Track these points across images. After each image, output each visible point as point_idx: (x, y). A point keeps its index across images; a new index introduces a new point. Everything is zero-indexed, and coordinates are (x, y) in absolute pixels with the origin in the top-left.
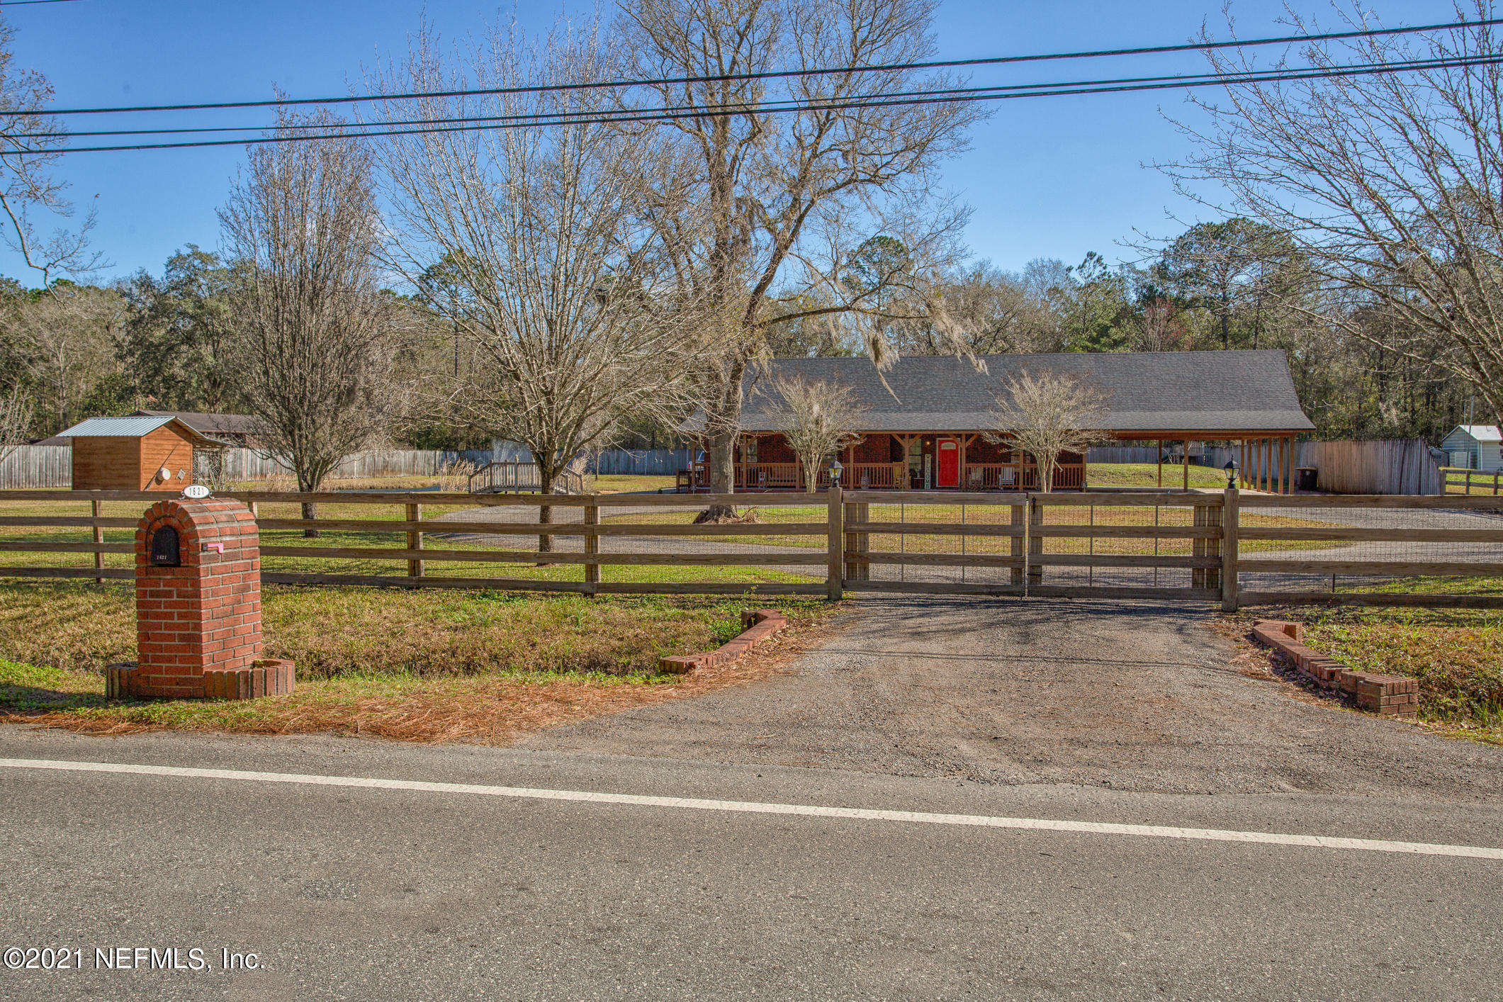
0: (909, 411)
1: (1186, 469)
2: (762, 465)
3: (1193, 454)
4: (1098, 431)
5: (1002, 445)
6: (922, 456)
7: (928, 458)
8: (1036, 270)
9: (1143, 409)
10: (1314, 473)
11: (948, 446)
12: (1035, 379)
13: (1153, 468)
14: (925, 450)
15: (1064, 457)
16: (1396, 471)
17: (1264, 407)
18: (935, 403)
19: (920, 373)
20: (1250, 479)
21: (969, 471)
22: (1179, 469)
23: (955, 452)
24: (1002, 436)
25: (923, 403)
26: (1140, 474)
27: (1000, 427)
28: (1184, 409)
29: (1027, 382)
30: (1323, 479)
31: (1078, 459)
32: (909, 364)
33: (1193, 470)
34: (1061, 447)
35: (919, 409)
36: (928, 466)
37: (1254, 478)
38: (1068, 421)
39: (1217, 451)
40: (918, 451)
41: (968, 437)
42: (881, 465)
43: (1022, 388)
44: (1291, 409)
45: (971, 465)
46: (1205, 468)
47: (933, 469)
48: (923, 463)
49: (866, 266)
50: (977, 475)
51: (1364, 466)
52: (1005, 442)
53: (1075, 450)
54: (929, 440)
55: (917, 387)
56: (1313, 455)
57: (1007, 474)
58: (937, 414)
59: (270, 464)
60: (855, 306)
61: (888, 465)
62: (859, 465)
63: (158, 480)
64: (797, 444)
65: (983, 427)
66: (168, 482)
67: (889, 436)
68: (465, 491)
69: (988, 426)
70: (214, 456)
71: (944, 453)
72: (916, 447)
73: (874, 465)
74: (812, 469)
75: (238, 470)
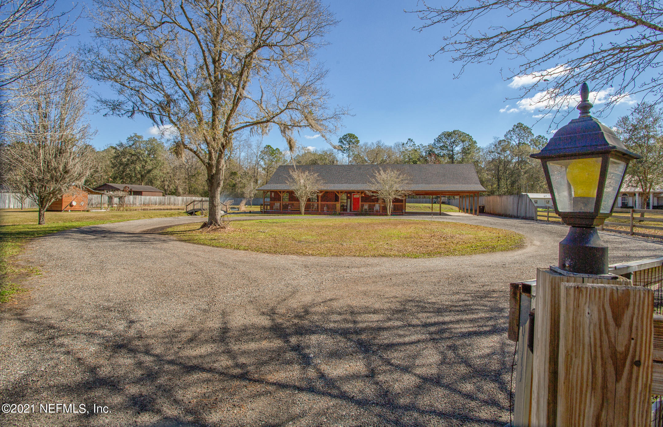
0: (342, 183)
1: (440, 205)
2: (290, 202)
3: (444, 201)
4: (408, 191)
5: (373, 196)
6: (347, 200)
7: (349, 200)
8: (397, 145)
9: (426, 184)
10: (484, 207)
11: (357, 196)
12: (385, 171)
13: (430, 205)
14: (348, 198)
15: (396, 200)
16: (515, 206)
17: (468, 183)
18: (352, 181)
19: (348, 170)
20: (462, 209)
21: (362, 206)
22: (439, 205)
23: (358, 198)
24: (373, 192)
25: (348, 181)
26: (426, 207)
27: (373, 189)
28: (440, 184)
29: (382, 172)
30: (486, 209)
31: (401, 201)
32: (344, 167)
33: (443, 206)
34: (394, 196)
35: (345, 182)
36: (349, 203)
37: (464, 209)
38: (396, 187)
39: (451, 200)
40: (345, 198)
41: (362, 193)
42: (331, 203)
43: (380, 174)
44: (477, 184)
45: (363, 203)
46: (447, 205)
47: (351, 204)
48: (347, 203)
49: (345, 142)
50: (366, 207)
51: (502, 204)
52: (374, 194)
53: (399, 198)
54: (349, 193)
55: (347, 175)
56: (483, 201)
57: (377, 207)
58: (352, 185)
59: (147, 201)
60: (272, 120)
61: (334, 203)
62: (322, 203)
63: (71, 205)
64: (298, 194)
65: (367, 189)
66: (75, 206)
67: (334, 192)
68: (185, 211)
69: (369, 189)
70: (120, 198)
71: (354, 199)
72: (344, 196)
73: (328, 203)
74: (303, 204)
75: (135, 203)
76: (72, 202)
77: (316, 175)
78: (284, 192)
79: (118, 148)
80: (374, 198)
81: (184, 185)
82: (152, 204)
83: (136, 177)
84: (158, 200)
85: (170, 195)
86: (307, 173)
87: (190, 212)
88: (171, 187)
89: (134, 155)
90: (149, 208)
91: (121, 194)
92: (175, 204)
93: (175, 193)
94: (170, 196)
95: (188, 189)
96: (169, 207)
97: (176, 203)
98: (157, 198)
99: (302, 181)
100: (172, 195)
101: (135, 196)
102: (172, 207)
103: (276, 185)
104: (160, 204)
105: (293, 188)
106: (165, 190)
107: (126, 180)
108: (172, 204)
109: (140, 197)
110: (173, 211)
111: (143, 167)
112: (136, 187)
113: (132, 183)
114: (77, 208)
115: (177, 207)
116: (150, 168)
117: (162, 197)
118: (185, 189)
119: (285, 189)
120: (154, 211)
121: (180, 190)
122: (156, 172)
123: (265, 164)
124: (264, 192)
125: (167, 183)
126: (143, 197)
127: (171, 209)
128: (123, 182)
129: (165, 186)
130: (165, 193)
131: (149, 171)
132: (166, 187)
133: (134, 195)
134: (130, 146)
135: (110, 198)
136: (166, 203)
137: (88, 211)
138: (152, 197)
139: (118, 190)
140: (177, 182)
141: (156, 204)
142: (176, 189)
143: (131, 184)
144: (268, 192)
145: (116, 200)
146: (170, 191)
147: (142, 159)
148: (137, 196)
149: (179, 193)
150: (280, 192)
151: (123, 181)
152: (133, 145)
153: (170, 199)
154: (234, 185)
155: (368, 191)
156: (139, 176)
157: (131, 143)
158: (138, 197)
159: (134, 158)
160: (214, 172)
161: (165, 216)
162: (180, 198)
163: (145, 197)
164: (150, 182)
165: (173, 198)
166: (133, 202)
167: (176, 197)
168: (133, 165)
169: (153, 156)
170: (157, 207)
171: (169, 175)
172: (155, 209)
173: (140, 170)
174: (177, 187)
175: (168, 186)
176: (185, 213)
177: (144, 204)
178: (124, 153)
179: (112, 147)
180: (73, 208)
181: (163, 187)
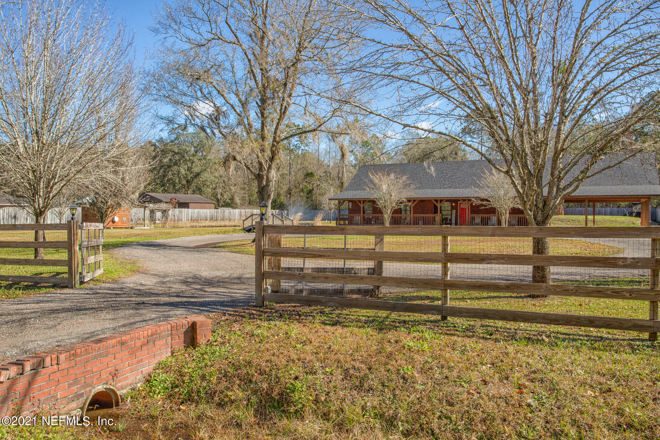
0: (445, 188)
2: (375, 215)
5: (482, 205)
6: (451, 211)
7: (454, 212)
11: (464, 206)
14: (453, 208)
17: (637, 183)
18: (459, 184)
19: (455, 169)
23: (465, 209)
24: (482, 200)
25: (453, 185)
27: (482, 195)
32: (451, 165)
35: (449, 187)
36: (454, 216)
40: (449, 208)
42: (429, 215)
43: (492, 174)
44: (653, 184)
45: (473, 215)
47: (456, 216)
48: (451, 215)
52: (484, 203)
54: (454, 202)
55: (452, 176)
58: (458, 190)
59: (195, 215)
60: (319, 129)
61: (432, 215)
62: (416, 215)
63: (113, 222)
64: (380, 204)
65: (472, 196)
66: (117, 223)
67: (430, 200)
68: (241, 228)
69: (476, 195)
70: (164, 212)
71: (461, 209)
72: (447, 206)
73: (424, 215)
74: (387, 216)
75: (180, 218)
76: (114, 218)
77: (404, 178)
78: (364, 202)
79: (157, 144)
80: (483, 208)
81: (243, 192)
82: (201, 220)
83: (180, 183)
84: (208, 214)
85: (224, 206)
86: (392, 176)
87: (247, 229)
88: (225, 196)
89: (177, 153)
90: (198, 224)
91: (164, 206)
92: (230, 220)
93: (230, 204)
94: (225, 208)
95: (247, 198)
96: (222, 223)
97: (232, 217)
98: (207, 212)
99: (384, 187)
100: (227, 207)
101: (181, 209)
102: (227, 223)
103: (355, 192)
104: (211, 219)
105: (374, 195)
106: (218, 200)
107: (168, 187)
108: (227, 220)
109: (186, 210)
110: (227, 228)
111: (189, 169)
112: (181, 197)
113: (176, 191)
114: (120, 225)
115: (233, 224)
116: (196, 170)
117: (214, 210)
118: (243, 199)
119: (366, 197)
120: (204, 228)
121: (237, 200)
122: (205, 176)
123: (356, 159)
124: (339, 202)
125: (219, 191)
126: (190, 210)
127: (225, 226)
128: (165, 191)
129: (217, 195)
130: (219, 203)
131: (198, 175)
132: (219, 196)
133: (179, 207)
134: (172, 142)
135: (152, 212)
136: (219, 218)
137: (132, 228)
138: (202, 210)
139: (160, 201)
140: (233, 188)
141: (206, 220)
142: (232, 199)
143: (175, 193)
144: (344, 201)
145: (158, 215)
146: (224, 202)
147: (188, 158)
148: (183, 209)
149: (236, 204)
150: (360, 201)
151: (164, 189)
152: (175, 139)
153: (224, 212)
154: (310, 192)
155: (477, 198)
156: (184, 182)
157: (173, 137)
158: (185, 211)
159: (177, 157)
160: (265, 183)
161: (218, 233)
162: (237, 211)
163: (193, 210)
164: (199, 190)
165: (227, 211)
166: (178, 217)
167: (231, 210)
168: (176, 167)
169: (201, 154)
170: (207, 223)
171: (222, 179)
172: (205, 227)
173: (186, 174)
174: (233, 196)
175: (222, 195)
176: (241, 230)
177: (191, 220)
178: (164, 152)
179: (150, 142)
180: (115, 224)
181: (215, 195)
